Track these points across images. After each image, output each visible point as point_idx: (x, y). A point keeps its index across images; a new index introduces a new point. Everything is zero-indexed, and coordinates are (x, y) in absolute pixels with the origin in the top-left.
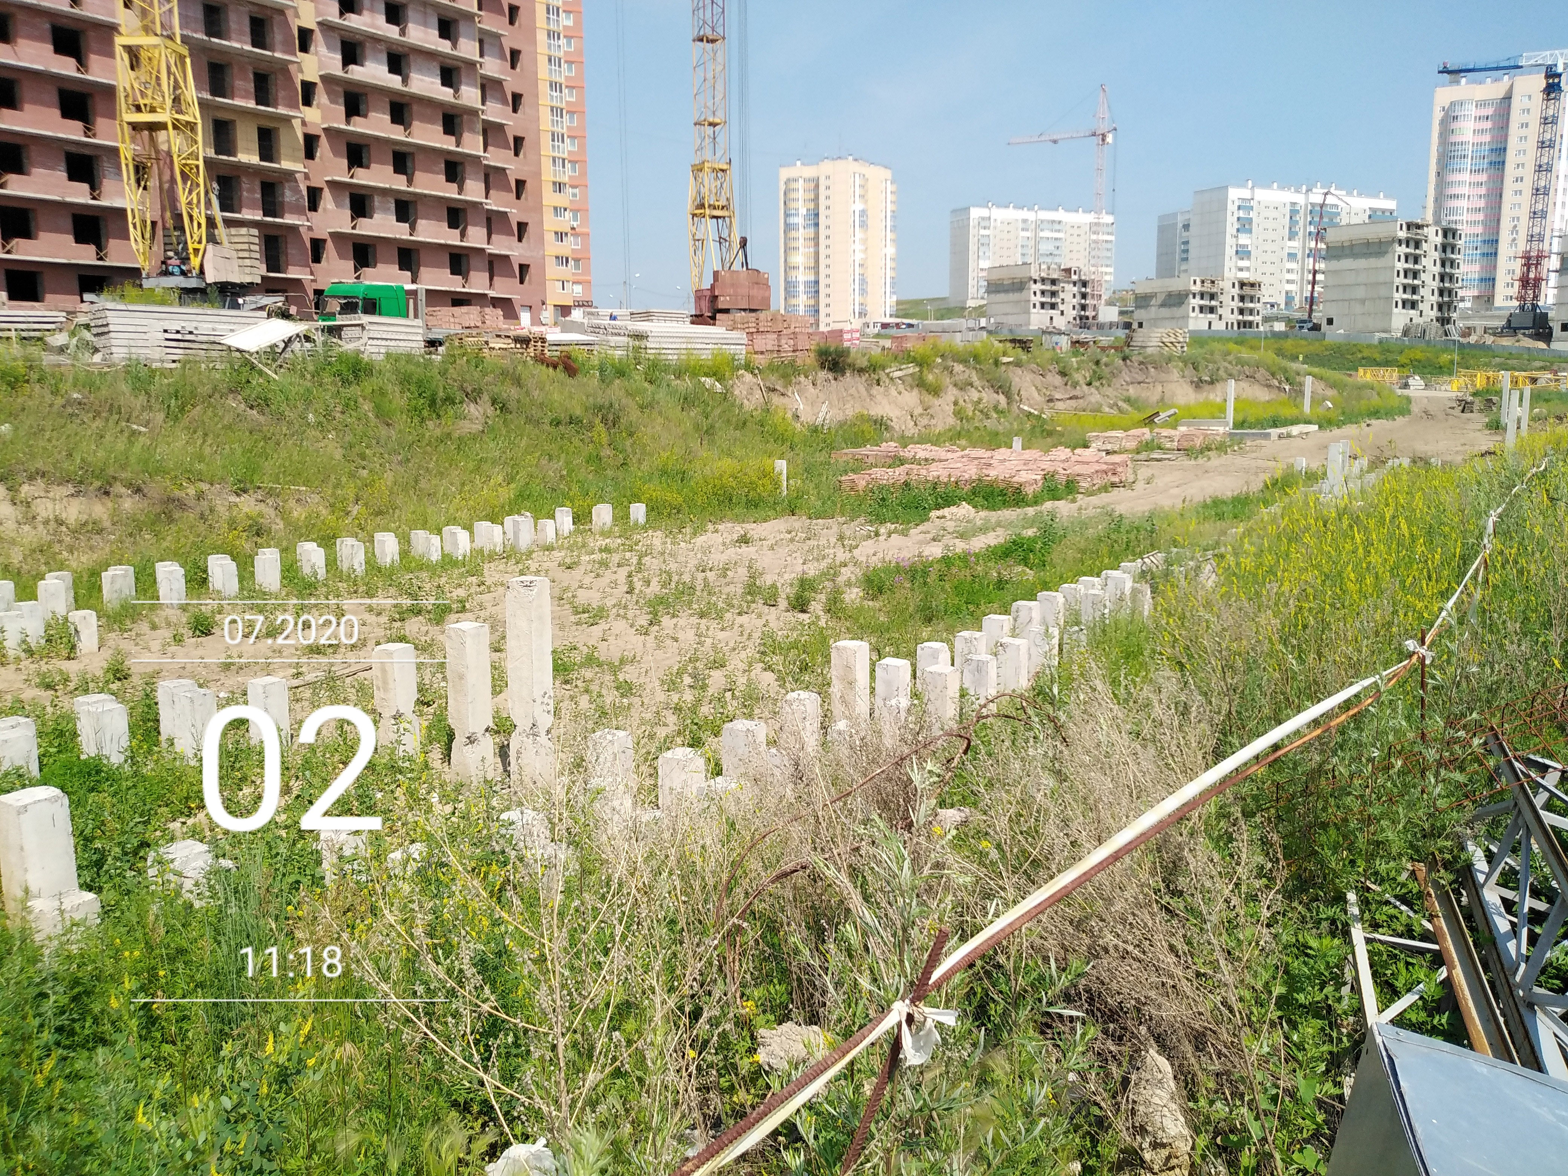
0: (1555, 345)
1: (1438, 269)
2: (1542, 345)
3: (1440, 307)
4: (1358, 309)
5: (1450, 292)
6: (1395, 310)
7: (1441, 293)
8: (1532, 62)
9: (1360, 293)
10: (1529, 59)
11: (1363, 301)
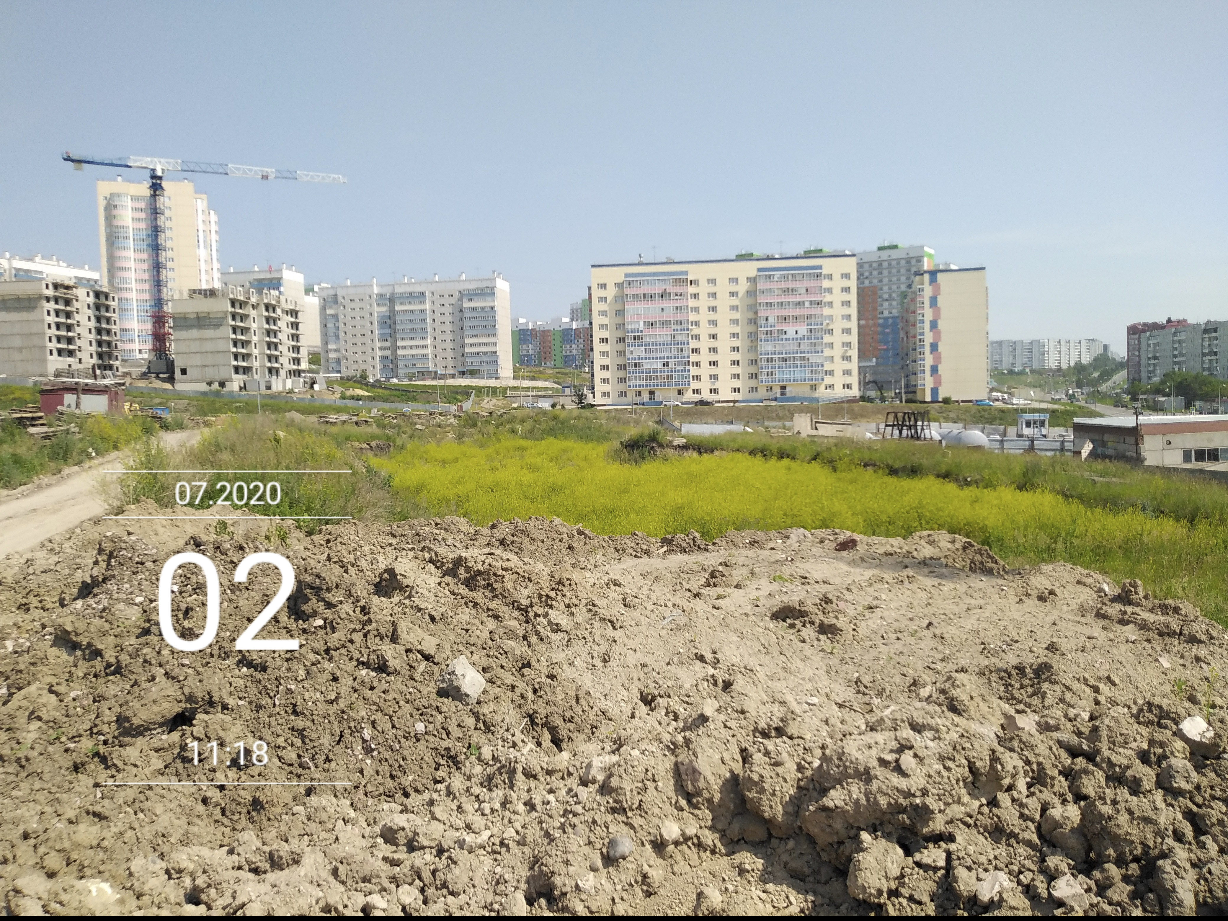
0: (179, 386)
1: (93, 324)
2: (168, 386)
3: (100, 356)
4: (17, 356)
5: (109, 344)
6: (50, 358)
7: (100, 344)
8: (138, 164)
9: (17, 342)
10: (135, 161)
11: (20, 349)
